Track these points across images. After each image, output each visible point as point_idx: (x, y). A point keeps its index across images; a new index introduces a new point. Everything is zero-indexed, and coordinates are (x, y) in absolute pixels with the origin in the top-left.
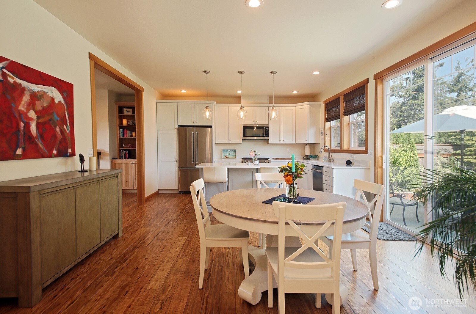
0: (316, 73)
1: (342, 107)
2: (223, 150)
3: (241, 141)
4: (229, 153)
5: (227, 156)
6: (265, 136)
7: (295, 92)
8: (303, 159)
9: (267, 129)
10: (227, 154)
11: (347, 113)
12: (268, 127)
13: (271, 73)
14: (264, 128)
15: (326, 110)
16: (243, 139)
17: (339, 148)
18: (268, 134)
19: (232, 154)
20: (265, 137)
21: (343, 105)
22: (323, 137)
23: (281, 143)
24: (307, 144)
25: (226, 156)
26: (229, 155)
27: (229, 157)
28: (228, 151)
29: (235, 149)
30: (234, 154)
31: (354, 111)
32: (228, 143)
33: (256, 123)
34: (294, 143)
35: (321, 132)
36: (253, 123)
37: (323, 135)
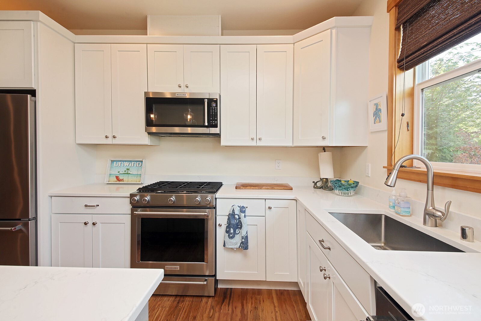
2: (112, 162)
3: (146, 139)
4: (128, 169)
5: (121, 177)
6: (206, 124)
10: (122, 170)
12: (215, 101)
14: (205, 103)
15: (398, 28)
16: (148, 133)
19: (134, 170)
20: (208, 127)
22: (383, 125)
23: (253, 143)
24: (324, 149)
25: (117, 177)
27: (126, 178)
28: (126, 164)
30: (140, 172)
32: (111, 143)
33: (186, 90)
34: (290, 144)
35: (372, 110)
36: (178, 90)
37: (379, 118)
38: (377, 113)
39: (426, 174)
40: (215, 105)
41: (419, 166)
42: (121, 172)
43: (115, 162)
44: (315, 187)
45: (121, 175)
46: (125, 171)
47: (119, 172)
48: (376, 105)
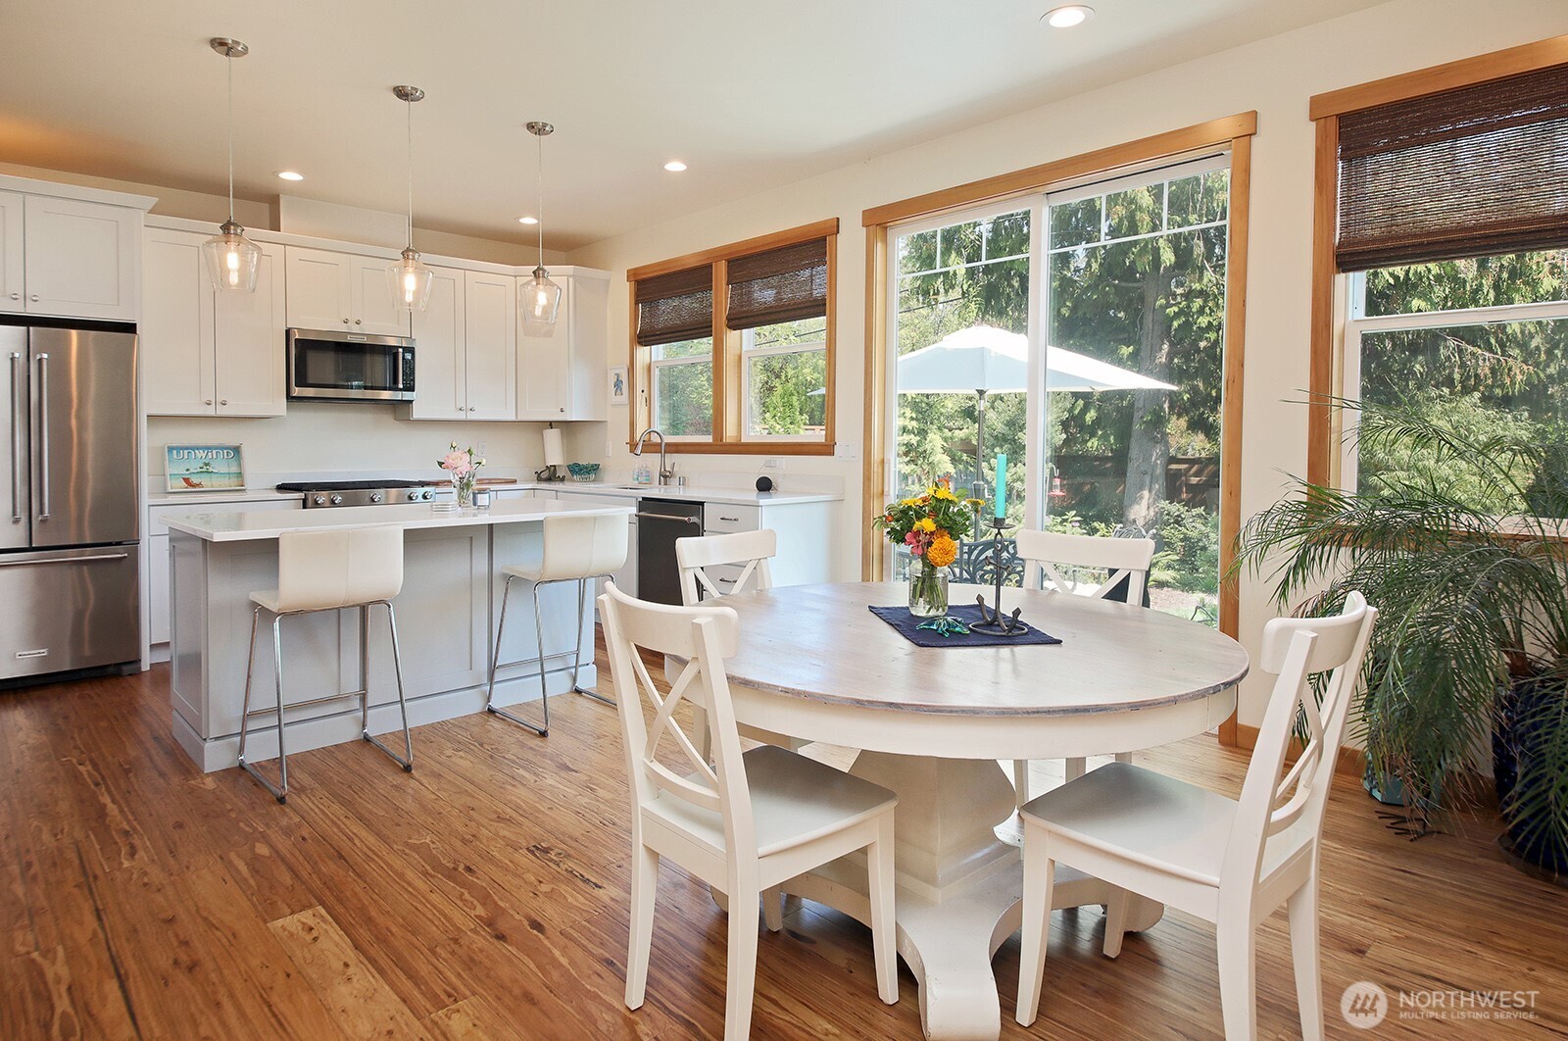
0: (676, 166)
1: (722, 296)
2: (171, 449)
3: (280, 405)
4: (206, 464)
5: (195, 480)
6: (401, 386)
7: (528, 221)
8: (538, 480)
9: (408, 356)
10: (195, 467)
11: (738, 321)
12: (412, 350)
13: (531, 126)
14: (398, 353)
15: (637, 304)
16: (289, 397)
17: (708, 439)
18: (413, 380)
19: (221, 465)
20: (401, 390)
21: (726, 294)
22: (624, 398)
23: (462, 416)
24: (551, 424)
25: (186, 480)
26: (203, 475)
27: (206, 482)
28: (200, 454)
29: (235, 443)
30: (234, 469)
31: (773, 317)
32: (213, 413)
33: (356, 329)
34: (513, 418)
35: (612, 380)
36: (343, 328)
37: (621, 390)
38: (618, 384)
39: (660, 444)
40: (410, 358)
41: (655, 439)
42: (192, 471)
43: (175, 452)
44: (539, 479)
45: (194, 475)
46: (201, 468)
47: (188, 470)
48: (618, 375)
